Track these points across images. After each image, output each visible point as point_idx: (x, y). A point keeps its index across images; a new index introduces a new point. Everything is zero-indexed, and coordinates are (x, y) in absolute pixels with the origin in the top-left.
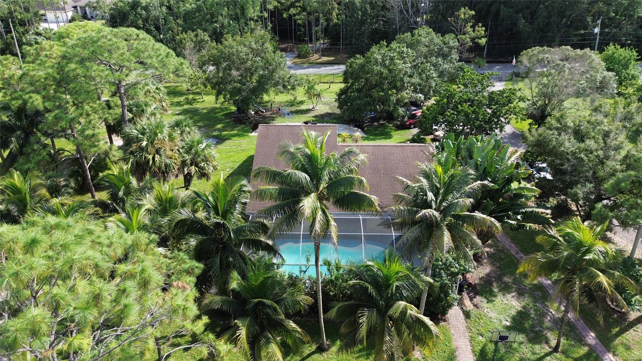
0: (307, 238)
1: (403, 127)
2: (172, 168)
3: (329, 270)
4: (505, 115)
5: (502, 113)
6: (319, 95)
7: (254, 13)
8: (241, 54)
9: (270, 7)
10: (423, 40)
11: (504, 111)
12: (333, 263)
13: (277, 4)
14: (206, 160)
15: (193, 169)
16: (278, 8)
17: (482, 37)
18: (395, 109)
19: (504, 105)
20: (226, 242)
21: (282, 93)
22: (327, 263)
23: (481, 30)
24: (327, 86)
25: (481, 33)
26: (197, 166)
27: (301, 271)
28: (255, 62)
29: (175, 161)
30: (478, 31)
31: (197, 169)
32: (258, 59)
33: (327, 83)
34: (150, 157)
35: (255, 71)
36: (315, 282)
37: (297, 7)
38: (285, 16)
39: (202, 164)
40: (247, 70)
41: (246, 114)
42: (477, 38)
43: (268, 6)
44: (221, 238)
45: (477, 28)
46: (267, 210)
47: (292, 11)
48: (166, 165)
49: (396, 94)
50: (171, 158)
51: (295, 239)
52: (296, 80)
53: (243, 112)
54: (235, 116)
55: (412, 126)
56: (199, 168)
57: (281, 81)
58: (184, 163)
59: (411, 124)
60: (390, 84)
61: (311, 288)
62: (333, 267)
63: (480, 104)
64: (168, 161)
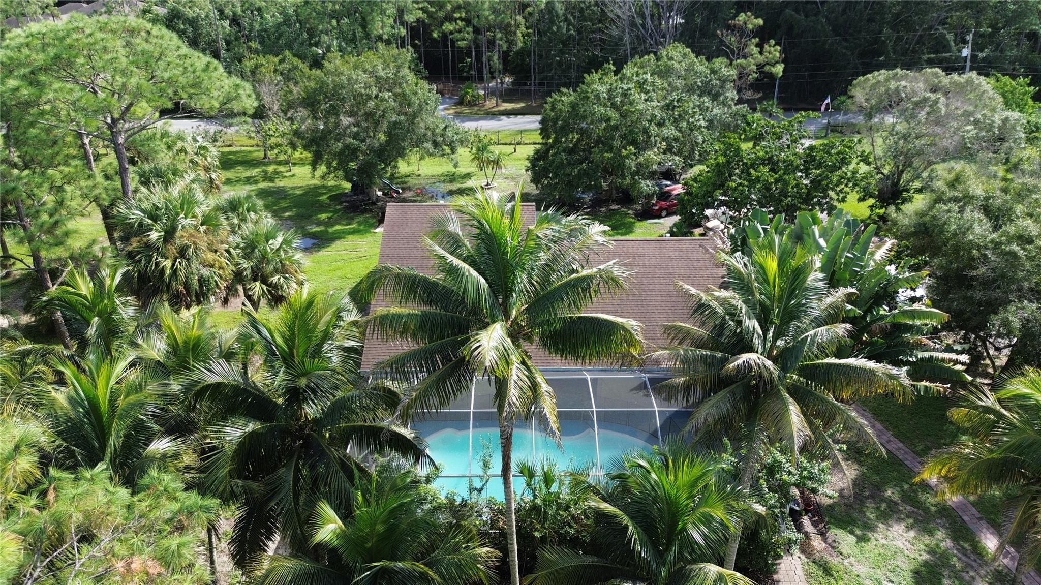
0: (482, 420)
1: (647, 214)
2: (213, 285)
3: (529, 485)
4: (837, 185)
5: (831, 182)
6: (497, 163)
7: (382, 28)
8: (355, 86)
9: (410, 18)
10: (677, 66)
11: (835, 179)
12: (539, 470)
13: (421, 15)
14: (282, 270)
15: (257, 288)
16: (423, 22)
17: (777, 62)
18: (635, 183)
19: (834, 168)
20: (309, 435)
21: (431, 155)
22: (528, 472)
23: (774, 51)
24: (510, 149)
25: (775, 56)
26: (264, 281)
27: (472, 490)
28: (383, 100)
29: (221, 272)
30: (769, 53)
31: (265, 287)
32: (387, 95)
33: (511, 144)
34: (168, 263)
35: (383, 116)
36: (500, 511)
37: (456, 20)
38: (435, 35)
39: (275, 279)
40: (369, 115)
41: (368, 195)
42: (767, 64)
43: (406, 18)
44: (300, 427)
45: (766, 46)
46: (396, 362)
47: (448, 27)
48: (202, 281)
49: (635, 154)
50: (212, 266)
51: (459, 421)
52: (457, 134)
53: (363, 192)
54: (348, 199)
55: (664, 213)
56: (269, 285)
57: (429, 133)
58: (238, 276)
59: (661, 209)
60: (624, 139)
61: (493, 523)
62: (538, 479)
63: (790, 168)
64: (205, 272)
